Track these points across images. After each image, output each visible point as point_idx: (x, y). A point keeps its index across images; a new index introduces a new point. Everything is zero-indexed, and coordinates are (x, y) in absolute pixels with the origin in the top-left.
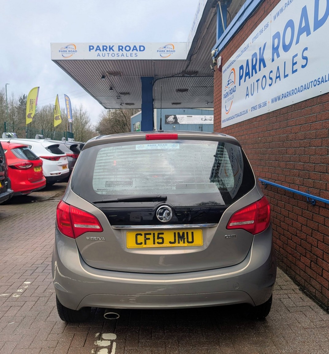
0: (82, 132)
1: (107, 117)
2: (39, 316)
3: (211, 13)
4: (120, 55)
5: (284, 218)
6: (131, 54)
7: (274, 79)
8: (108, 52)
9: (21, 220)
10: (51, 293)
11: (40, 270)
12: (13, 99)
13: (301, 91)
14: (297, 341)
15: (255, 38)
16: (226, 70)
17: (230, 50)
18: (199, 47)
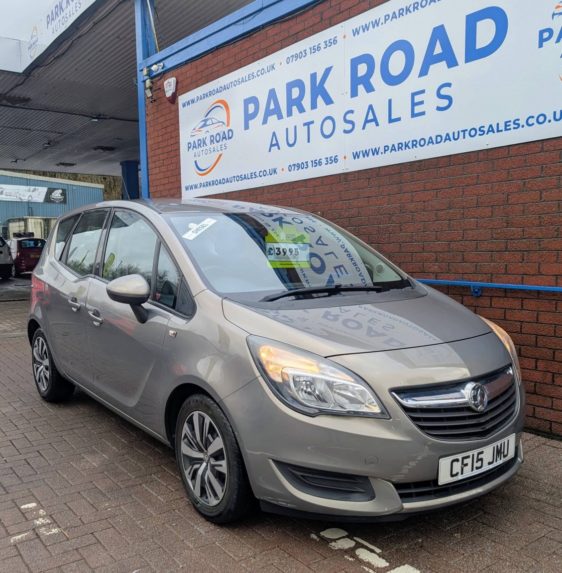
15: (295, 57)
16: (193, 101)
17: (208, 70)
18: (58, 54)
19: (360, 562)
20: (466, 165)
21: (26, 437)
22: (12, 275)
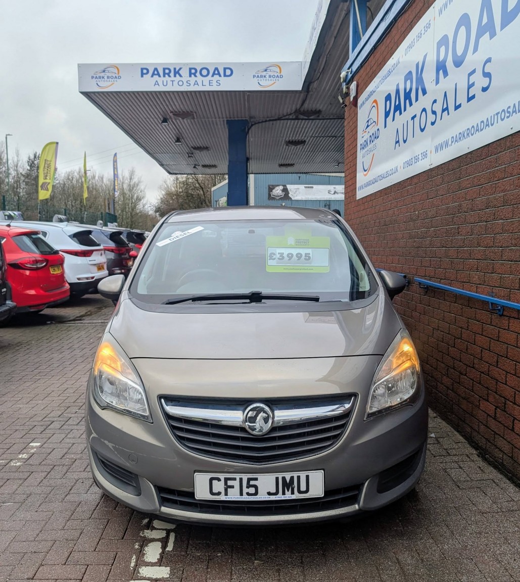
0: (131, 215)
1: (173, 189)
2: (52, 493)
3: (342, 10)
4: (192, 83)
5: (455, 340)
6: (210, 81)
7: (439, 113)
8: (173, 78)
9: (28, 351)
10: (73, 460)
11: (56, 425)
12: (18, 161)
13: (481, 130)
14: (468, 532)
15: (409, 48)
19: (140, 551)
20: (498, 155)
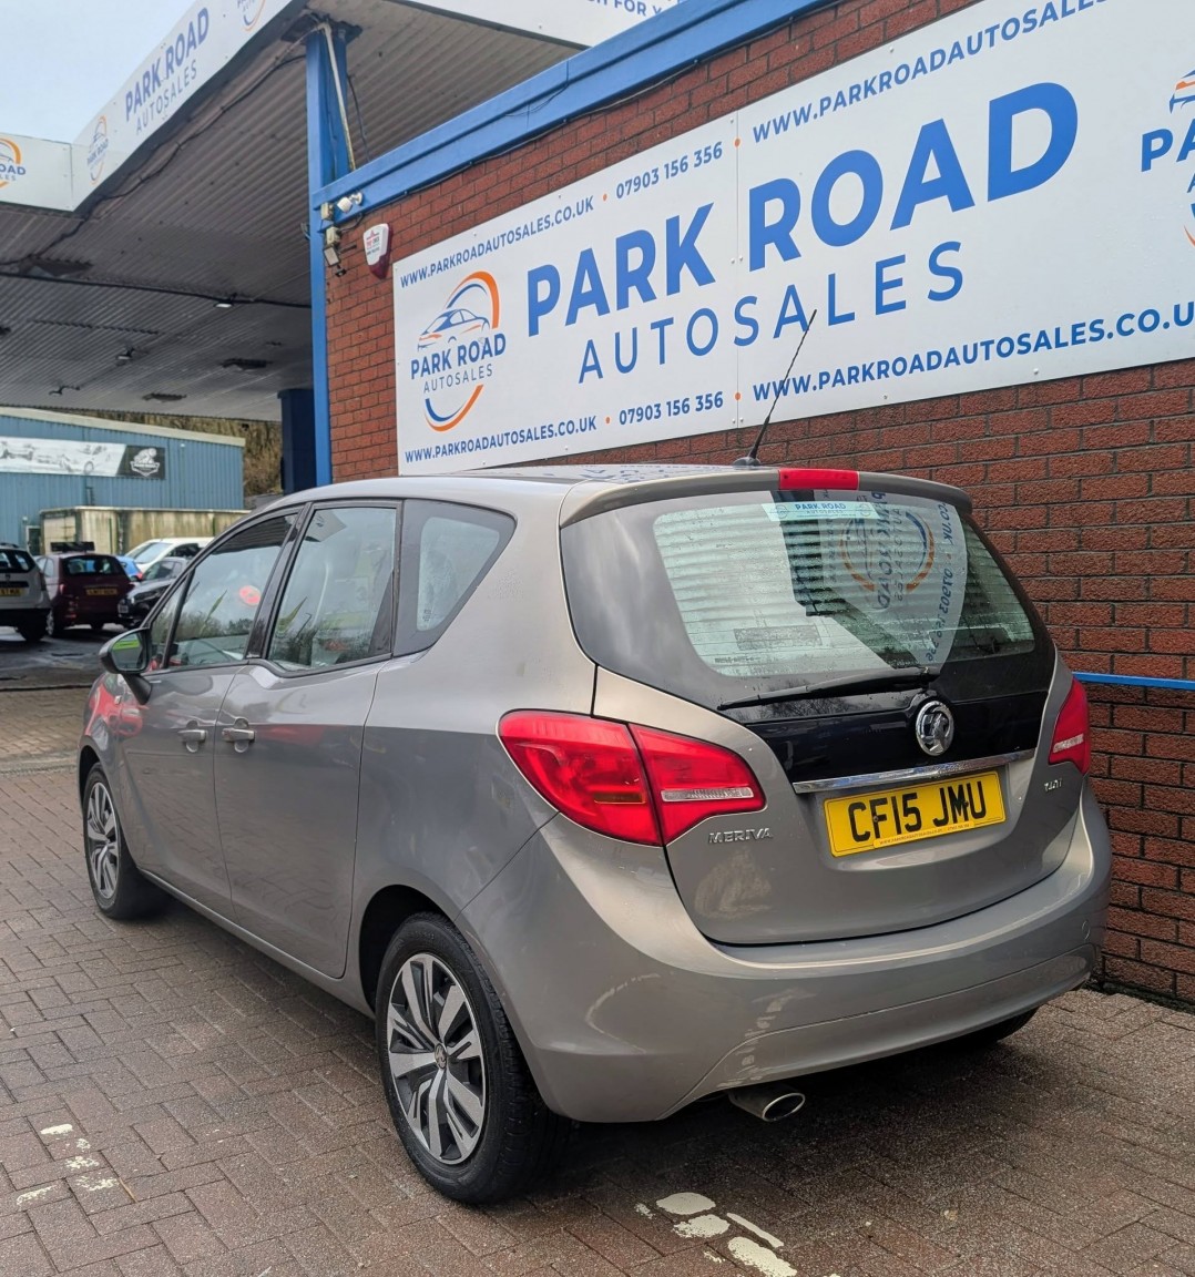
3: (268, 56)
15: (635, 184)
16: (423, 274)
17: (455, 208)
18: (148, 172)
19: (736, 1266)
20: (991, 415)
21: (58, 985)
22: (46, 633)
